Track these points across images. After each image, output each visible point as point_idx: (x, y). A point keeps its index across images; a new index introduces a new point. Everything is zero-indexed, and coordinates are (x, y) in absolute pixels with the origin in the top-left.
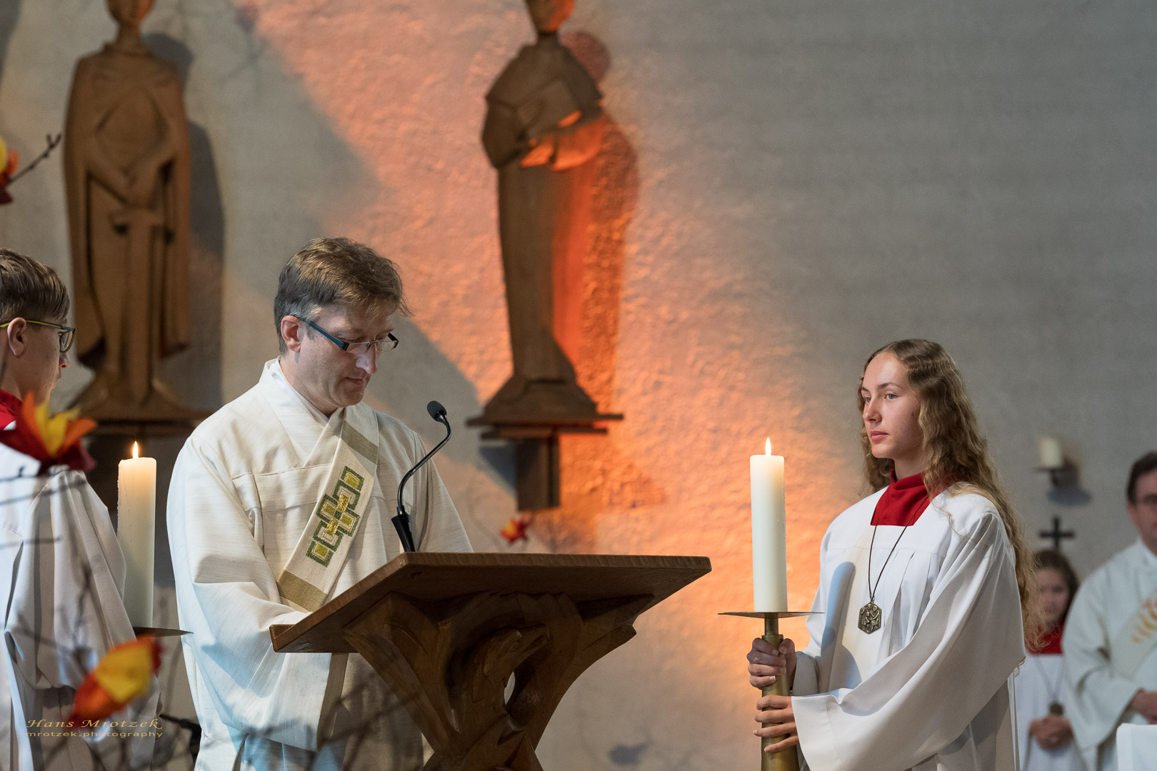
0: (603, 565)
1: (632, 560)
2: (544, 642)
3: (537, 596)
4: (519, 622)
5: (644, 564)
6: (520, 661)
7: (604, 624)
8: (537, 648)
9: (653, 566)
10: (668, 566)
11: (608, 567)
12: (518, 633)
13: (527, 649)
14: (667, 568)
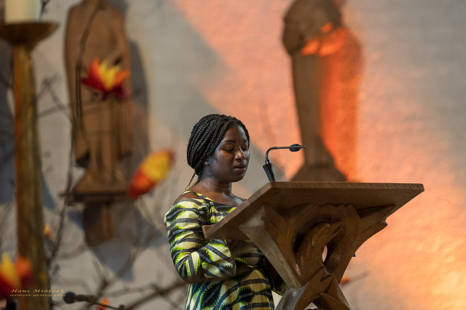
0: (370, 188)
1: (384, 185)
2: (342, 229)
3: (336, 206)
4: (328, 219)
5: (390, 188)
6: (329, 240)
7: (371, 220)
8: (337, 233)
9: (395, 188)
10: (402, 188)
11: (373, 189)
12: (328, 225)
13: (333, 233)
14: (402, 189)
